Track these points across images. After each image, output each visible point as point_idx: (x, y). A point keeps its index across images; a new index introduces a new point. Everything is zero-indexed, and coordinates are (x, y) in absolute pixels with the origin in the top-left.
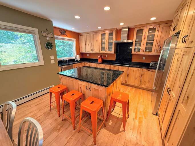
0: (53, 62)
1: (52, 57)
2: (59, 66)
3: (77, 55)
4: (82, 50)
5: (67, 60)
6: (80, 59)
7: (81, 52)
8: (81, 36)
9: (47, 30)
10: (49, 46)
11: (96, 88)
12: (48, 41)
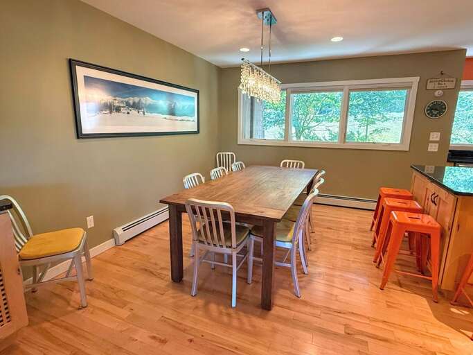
0: (433, 148)
1: (435, 136)
2: (448, 161)
9: (442, 74)
10: (436, 110)
11: (444, 199)
12: (437, 97)
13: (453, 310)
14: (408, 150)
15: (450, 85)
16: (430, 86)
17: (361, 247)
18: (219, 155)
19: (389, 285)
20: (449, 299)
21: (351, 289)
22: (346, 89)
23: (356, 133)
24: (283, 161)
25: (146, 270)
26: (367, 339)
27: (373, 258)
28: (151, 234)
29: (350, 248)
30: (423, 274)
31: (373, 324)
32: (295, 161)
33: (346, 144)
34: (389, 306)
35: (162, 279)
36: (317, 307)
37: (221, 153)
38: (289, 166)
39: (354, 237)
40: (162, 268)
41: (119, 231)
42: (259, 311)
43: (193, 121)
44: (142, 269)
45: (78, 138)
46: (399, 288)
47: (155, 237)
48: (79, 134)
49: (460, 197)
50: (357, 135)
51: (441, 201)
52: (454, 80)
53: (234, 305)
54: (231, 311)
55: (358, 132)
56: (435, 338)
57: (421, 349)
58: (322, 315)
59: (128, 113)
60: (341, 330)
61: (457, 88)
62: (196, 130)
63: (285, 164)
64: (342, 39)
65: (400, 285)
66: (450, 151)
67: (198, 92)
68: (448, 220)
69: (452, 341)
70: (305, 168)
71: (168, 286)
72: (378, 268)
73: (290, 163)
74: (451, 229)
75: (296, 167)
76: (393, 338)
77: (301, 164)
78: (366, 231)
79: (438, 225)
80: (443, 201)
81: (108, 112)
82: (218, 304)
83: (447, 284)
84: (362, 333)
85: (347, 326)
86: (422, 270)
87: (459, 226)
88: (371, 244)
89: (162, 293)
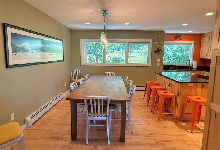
0: (158, 65)
1: (158, 61)
2: (163, 70)
3: (194, 60)
4: (203, 55)
5: (177, 66)
6: (197, 67)
7: (201, 57)
8: (204, 37)
9: (159, 39)
10: (158, 51)
11: (174, 84)
12: (158, 47)
13: (182, 124)
14: (150, 66)
15: (162, 43)
16: (156, 43)
17: (143, 106)
18: (72, 71)
19: (161, 119)
20: (179, 120)
21: (149, 124)
22: (127, 42)
23: (120, 58)
24: (105, 73)
25: (54, 138)
26: (164, 143)
27: (150, 110)
28: (45, 117)
29: (140, 107)
30: (168, 113)
31: (162, 136)
32: (111, 73)
33: (129, 64)
34: (164, 128)
35: (66, 140)
36: (141, 135)
37: (73, 70)
38: (108, 75)
39: (139, 103)
40: (62, 135)
41: (28, 119)
42: (120, 143)
43: (61, 55)
44: (51, 138)
45: (7, 67)
46: (164, 120)
47: (48, 118)
48: (7, 66)
49: (180, 84)
50: (120, 59)
51: (172, 85)
52: (163, 41)
53: (109, 144)
54: (108, 147)
55: (121, 57)
56: (182, 135)
57: (180, 141)
58: (145, 137)
59: (33, 52)
60: (154, 142)
61: (164, 44)
62: (62, 59)
63: (106, 74)
64: (128, 24)
65: (163, 119)
66: (163, 66)
67: (63, 41)
68: (176, 92)
69: (187, 135)
70: (115, 75)
71: (70, 143)
72: (153, 113)
73: (108, 73)
74: (178, 95)
75: (111, 75)
76: (171, 140)
77: (113, 74)
78: (142, 99)
79: (174, 94)
80: (173, 85)
81: (23, 52)
82: (101, 145)
83: (179, 115)
84: (161, 141)
85: (155, 140)
86: (168, 111)
87: (180, 94)
88: (147, 104)
89: (70, 148)
